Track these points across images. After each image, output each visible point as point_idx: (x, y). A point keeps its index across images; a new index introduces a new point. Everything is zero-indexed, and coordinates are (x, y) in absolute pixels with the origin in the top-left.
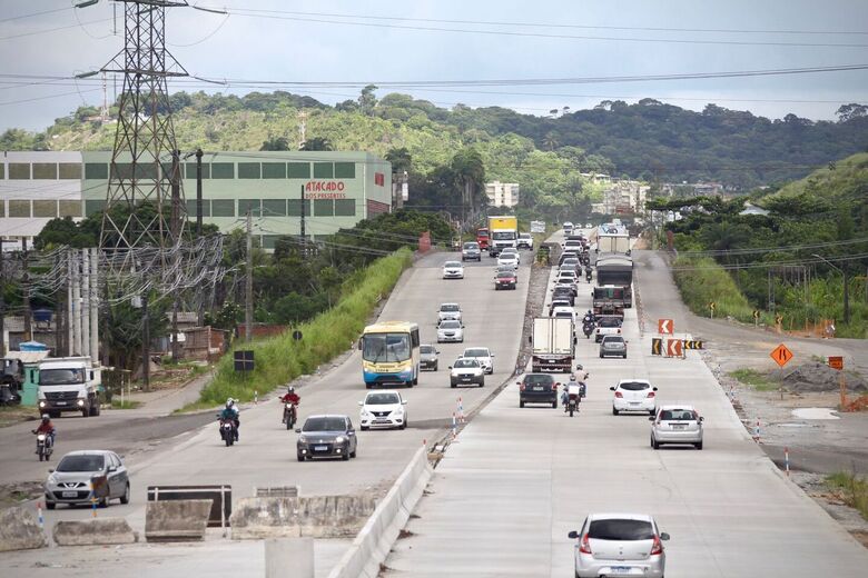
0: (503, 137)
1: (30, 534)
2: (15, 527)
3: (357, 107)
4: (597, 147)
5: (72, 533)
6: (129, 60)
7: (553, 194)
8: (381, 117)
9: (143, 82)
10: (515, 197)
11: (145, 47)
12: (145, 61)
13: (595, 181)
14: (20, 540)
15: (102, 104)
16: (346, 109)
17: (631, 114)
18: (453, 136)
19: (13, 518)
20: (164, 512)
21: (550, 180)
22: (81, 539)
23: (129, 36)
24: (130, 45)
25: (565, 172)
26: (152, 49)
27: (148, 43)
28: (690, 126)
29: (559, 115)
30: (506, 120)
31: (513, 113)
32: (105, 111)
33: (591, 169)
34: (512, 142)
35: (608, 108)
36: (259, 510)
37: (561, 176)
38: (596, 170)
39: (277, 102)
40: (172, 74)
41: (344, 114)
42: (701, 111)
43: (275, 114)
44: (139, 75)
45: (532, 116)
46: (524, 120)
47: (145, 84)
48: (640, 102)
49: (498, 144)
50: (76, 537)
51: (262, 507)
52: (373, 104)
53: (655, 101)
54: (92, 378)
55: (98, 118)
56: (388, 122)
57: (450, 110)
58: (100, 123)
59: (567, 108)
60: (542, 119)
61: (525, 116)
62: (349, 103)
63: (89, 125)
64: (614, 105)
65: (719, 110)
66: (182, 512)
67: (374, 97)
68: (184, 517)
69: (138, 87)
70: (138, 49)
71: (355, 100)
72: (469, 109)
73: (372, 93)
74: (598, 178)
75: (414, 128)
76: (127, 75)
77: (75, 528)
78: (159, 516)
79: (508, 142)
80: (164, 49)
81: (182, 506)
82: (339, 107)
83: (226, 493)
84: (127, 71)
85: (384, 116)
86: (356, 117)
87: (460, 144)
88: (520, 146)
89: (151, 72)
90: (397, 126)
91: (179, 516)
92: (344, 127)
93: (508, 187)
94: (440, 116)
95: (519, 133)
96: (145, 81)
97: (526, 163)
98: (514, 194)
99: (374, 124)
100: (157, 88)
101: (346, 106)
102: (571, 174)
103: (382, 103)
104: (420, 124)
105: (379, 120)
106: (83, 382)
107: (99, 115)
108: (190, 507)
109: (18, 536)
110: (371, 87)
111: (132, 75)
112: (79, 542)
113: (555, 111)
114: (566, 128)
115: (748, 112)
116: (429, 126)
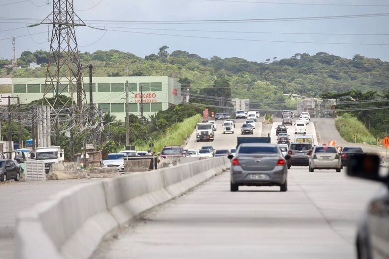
0: (240, 74)
1: (79, 173)
2: (74, 170)
3: (157, 58)
4: (293, 79)
5: (95, 173)
6: (55, 18)
7: (269, 105)
8: (171, 63)
9: (62, 29)
10: (247, 107)
11: (63, 10)
12: (63, 18)
13: (292, 98)
14: (76, 175)
15: (12, 58)
16: (152, 59)
17: (311, 61)
18: (211, 74)
19: (73, 166)
20: (131, 165)
21: (267, 98)
22: (99, 175)
23: (55, 6)
24: (56, 10)
25: (275, 93)
26: (67, 12)
27: (65, 9)
28: (346, 67)
29: (271, 61)
30: (241, 65)
31: (245, 61)
32: (15, 62)
33: (289, 91)
34: (245, 76)
35: (299, 58)
36: (169, 164)
37: (273, 95)
38: (292, 92)
39: (112, 56)
40: (77, 25)
41: (150, 62)
42: (352, 59)
43: (111, 63)
44: (60, 26)
45: (256, 63)
46: (251, 64)
47: (63, 30)
48: (317, 54)
49: (237, 78)
50: (97, 175)
51: (170, 162)
52: (166, 57)
53: (325, 53)
54: (61, 156)
55: (10, 66)
56: (175, 66)
57: (209, 59)
58: (12, 69)
59: (275, 58)
60: (261, 64)
61: (252, 63)
62: (153, 55)
63: (5, 70)
64: (302, 56)
65: (362, 58)
66: (138, 165)
67: (167, 52)
68: (139, 167)
69: (60, 31)
70: (60, 12)
71: (156, 54)
72: (220, 59)
73: (166, 50)
74: (294, 97)
75: (190, 69)
76: (54, 25)
77: (96, 171)
78: (129, 166)
79: (243, 77)
80: (73, 12)
81: (139, 162)
82: (147, 58)
83: (155, 158)
84: (54, 24)
85: (172, 62)
86: (157, 63)
87: (216, 78)
88: (250, 79)
89: (67, 24)
90: (180, 68)
91: (137, 166)
92: (150, 68)
93: (243, 101)
94: (204, 62)
95: (249, 72)
96: (64, 28)
97: (253, 88)
98: (246, 105)
99: (167, 67)
100: (70, 32)
101: (151, 58)
102: (279, 94)
103: (171, 56)
104: (193, 67)
105: (170, 65)
106: (57, 158)
107: (11, 64)
108: (142, 163)
109: (75, 173)
110: (165, 47)
111: (57, 26)
112: (98, 176)
113: (268, 60)
114: (275, 69)
115: (378, 59)
116: (198, 68)
